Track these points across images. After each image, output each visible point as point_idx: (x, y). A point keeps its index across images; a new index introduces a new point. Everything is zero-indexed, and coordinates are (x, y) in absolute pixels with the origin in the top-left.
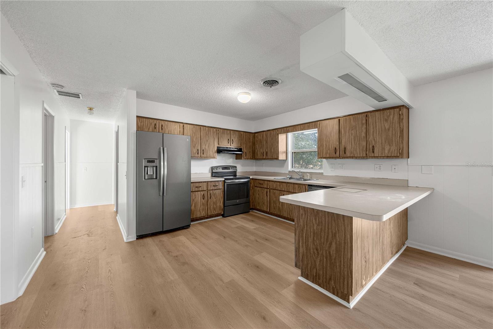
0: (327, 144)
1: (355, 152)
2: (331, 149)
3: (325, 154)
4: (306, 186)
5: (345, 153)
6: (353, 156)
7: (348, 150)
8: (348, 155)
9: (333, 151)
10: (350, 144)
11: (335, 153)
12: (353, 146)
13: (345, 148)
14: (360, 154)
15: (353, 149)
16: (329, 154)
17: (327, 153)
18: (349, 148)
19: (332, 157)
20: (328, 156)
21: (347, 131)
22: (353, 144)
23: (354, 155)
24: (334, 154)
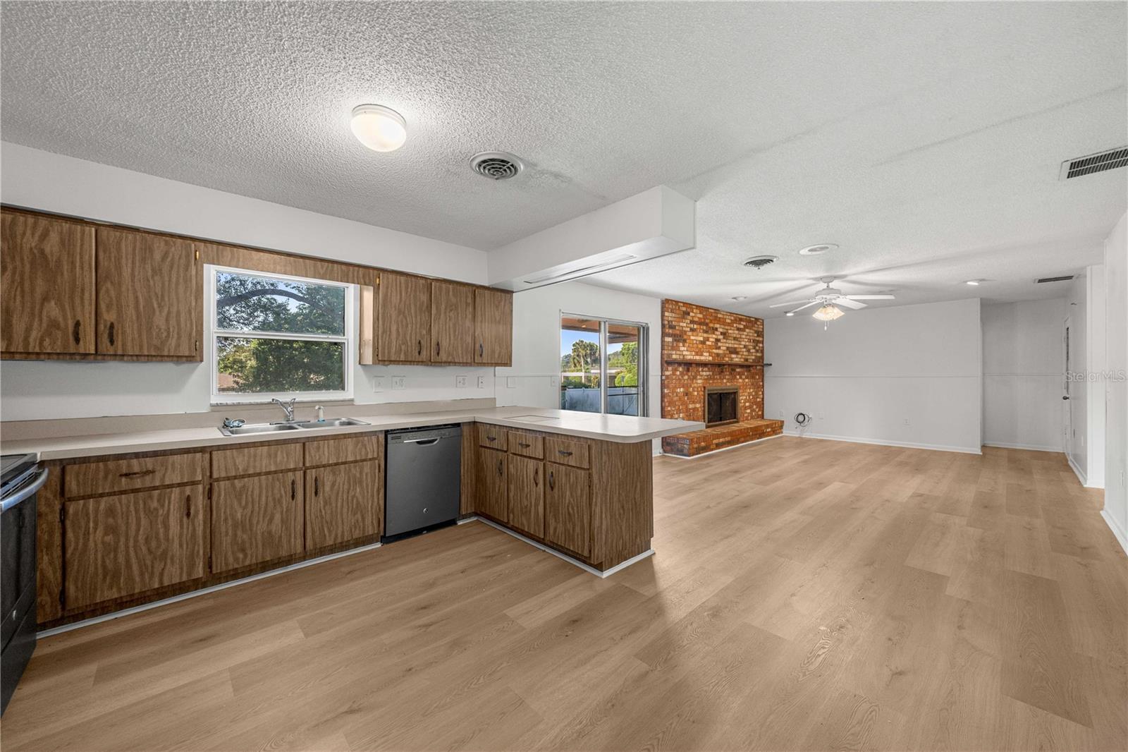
0: (400, 330)
1: (455, 353)
2: (409, 344)
3: (395, 354)
4: (380, 436)
5: (438, 354)
6: (453, 361)
7: (444, 347)
8: (444, 359)
9: (413, 348)
10: (448, 337)
11: (419, 353)
12: (452, 342)
13: (438, 344)
14: (463, 357)
15: (451, 346)
16: (405, 353)
17: (401, 350)
18: (444, 344)
19: (411, 362)
20: (402, 358)
21: (443, 311)
22: (452, 338)
23: (454, 358)
24: (417, 354)
